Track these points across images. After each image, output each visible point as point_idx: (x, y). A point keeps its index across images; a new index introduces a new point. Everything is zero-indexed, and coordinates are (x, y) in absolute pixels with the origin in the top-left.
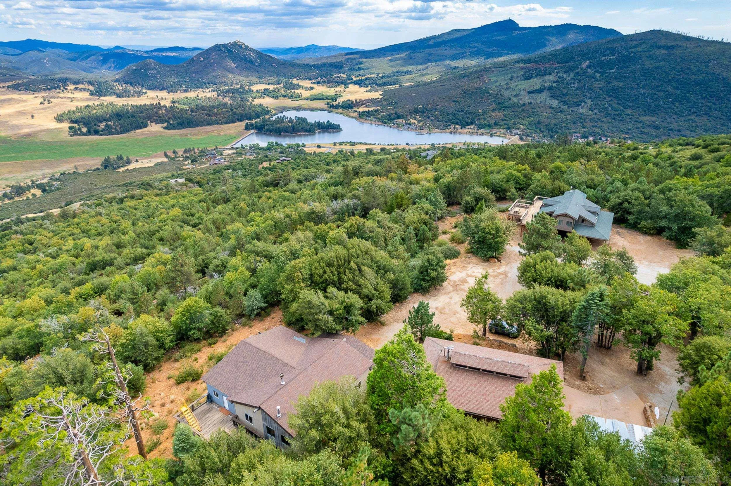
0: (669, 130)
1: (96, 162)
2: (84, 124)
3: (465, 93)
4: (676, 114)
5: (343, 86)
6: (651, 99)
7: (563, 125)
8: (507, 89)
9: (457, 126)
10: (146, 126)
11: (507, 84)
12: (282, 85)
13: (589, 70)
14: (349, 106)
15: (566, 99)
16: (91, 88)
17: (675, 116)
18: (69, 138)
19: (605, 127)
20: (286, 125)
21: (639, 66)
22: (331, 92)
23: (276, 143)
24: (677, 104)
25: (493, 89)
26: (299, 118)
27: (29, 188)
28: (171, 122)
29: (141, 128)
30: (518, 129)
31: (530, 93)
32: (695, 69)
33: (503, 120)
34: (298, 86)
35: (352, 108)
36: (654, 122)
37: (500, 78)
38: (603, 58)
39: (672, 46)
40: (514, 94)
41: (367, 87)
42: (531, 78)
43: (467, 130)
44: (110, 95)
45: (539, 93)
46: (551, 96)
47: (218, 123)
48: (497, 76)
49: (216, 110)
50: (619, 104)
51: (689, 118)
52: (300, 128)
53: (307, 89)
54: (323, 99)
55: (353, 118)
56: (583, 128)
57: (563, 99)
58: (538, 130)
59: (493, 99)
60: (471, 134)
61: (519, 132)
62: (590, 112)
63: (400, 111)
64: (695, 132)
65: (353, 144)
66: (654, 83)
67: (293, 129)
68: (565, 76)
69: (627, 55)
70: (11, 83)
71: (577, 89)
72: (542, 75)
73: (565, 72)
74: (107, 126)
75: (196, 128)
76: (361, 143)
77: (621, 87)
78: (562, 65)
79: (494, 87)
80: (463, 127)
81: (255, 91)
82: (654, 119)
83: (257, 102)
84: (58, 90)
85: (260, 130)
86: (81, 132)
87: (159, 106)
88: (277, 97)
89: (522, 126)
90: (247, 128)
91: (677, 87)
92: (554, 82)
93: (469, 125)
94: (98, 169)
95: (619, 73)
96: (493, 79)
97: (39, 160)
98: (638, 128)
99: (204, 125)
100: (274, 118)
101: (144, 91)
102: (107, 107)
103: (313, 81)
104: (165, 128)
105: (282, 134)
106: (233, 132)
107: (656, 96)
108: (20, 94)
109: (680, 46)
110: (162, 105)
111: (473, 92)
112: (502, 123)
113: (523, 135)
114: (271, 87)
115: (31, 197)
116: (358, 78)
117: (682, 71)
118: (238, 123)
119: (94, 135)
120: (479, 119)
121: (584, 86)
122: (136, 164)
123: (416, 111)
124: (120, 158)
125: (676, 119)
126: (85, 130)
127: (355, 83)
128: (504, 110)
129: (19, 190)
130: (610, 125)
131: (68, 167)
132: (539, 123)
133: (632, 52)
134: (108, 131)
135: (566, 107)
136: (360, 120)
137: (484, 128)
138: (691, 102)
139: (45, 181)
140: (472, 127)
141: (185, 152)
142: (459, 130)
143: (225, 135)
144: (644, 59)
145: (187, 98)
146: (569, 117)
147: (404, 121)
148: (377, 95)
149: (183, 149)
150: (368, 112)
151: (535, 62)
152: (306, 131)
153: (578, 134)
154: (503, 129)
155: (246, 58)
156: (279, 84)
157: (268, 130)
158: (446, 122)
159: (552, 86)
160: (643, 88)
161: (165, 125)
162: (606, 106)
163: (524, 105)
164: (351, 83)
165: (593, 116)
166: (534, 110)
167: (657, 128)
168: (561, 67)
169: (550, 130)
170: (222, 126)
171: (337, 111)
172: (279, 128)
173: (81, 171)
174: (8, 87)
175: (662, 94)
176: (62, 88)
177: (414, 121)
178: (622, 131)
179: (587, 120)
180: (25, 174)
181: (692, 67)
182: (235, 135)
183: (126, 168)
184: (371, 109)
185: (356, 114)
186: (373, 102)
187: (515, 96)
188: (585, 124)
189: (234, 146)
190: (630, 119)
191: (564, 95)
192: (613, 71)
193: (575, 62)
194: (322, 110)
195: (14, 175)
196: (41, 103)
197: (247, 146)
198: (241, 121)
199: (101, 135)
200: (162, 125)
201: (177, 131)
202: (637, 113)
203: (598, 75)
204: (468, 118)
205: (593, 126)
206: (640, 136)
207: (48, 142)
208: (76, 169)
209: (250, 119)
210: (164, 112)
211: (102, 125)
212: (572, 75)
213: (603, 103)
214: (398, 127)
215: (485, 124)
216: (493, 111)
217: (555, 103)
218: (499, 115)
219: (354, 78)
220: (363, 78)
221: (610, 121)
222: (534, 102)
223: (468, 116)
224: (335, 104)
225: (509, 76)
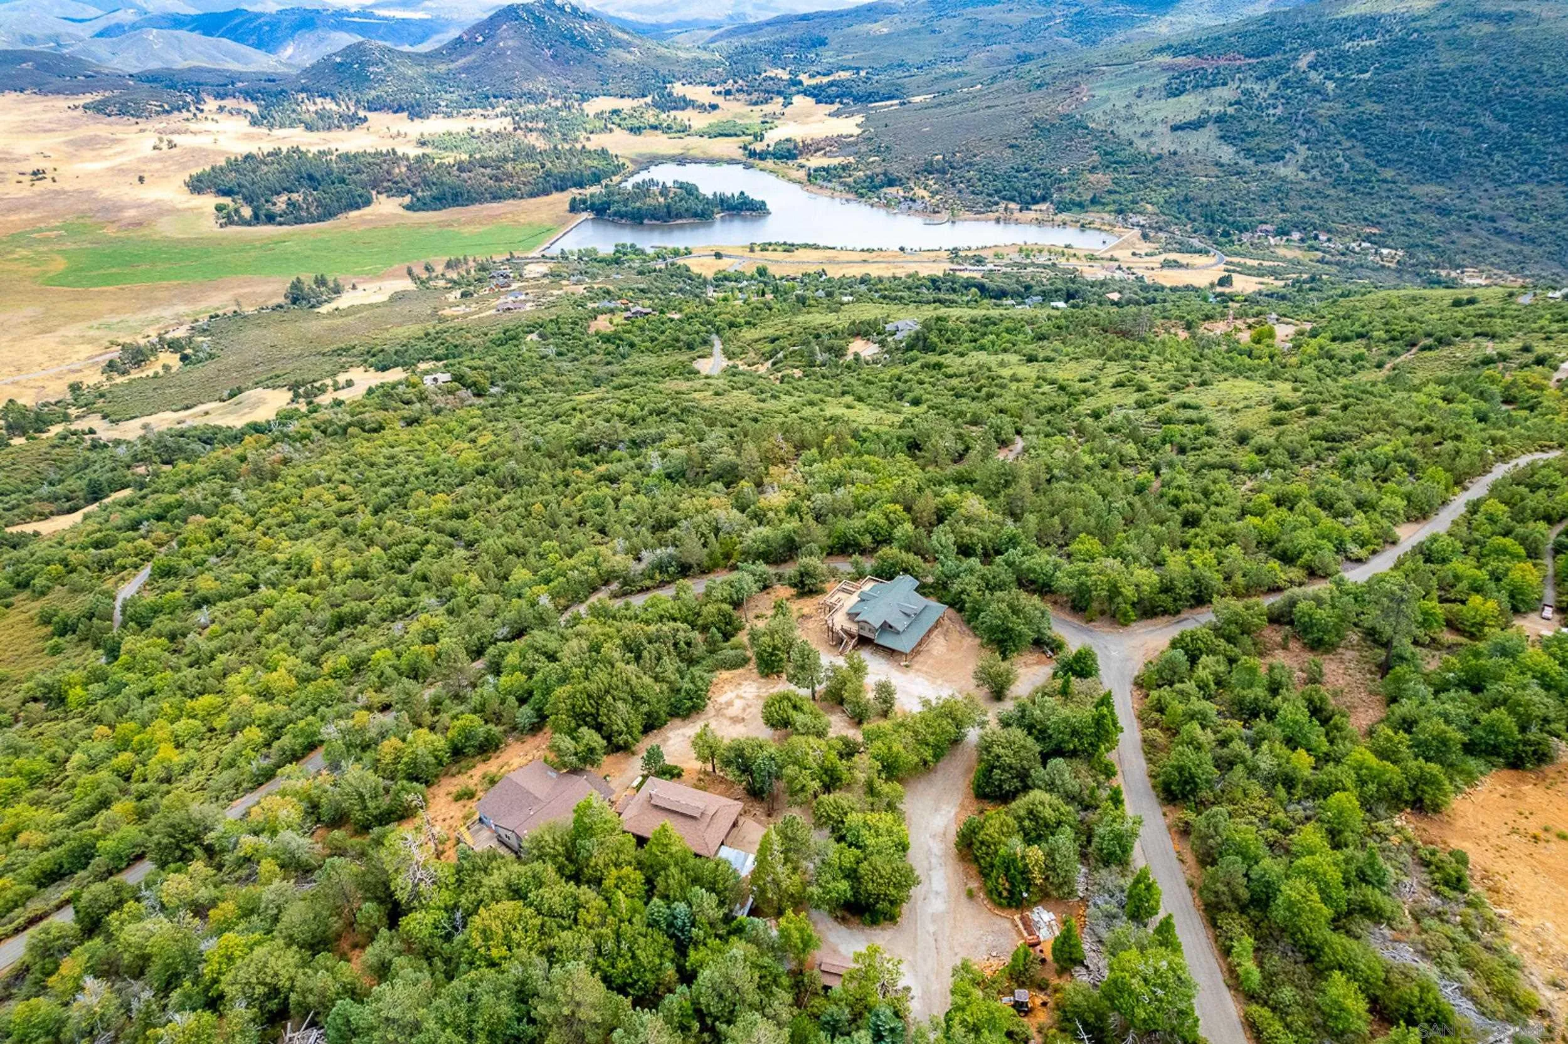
0: (1469, 217)
1: (275, 290)
2: (245, 198)
3: (1036, 126)
4: (1493, 179)
5: (781, 100)
6: (1440, 144)
7: (1240, 204)
8: (1126, 120)
9: (1012, 205)
10: (368, 202)
11: (1128, 106)
12: (649, 99)
13: (1312, 74)
14: (787, 153)
15: (1251, 143)
16: (253, 108)
17: (1489, 185)
18: (217, 228)
19: (1331, 208)
20: (654, 202)
21: (1426, 66)
22: (752, 116)
23: (632, 246)
24: (1498, 156)
25: (1097, 119)
26: (682, 186)
27: (153, 350)
28: (419, 194)
29: (358, 208)
30: (1141, 213)
31: (1175, 128)
32: (1551, 73)
33: (1110, 192)
34: (685, 103)
35: (795, 157)
36: (1440, 199)
37: (1115, 93)
38: (1349, 44)
39: (1510, 13)
40: (1141, 130)
41: (832, 103)
42: (1182, 93)
43: (1031, 215)
44: (291, 126)
45: (1196, 129)
46: (1222, 137)
47: (514, 196)
48: (1110, 86)
49: (509, 167)
50: (1367, 156)
51: (1521, 188)
52: (682, 210)
53: (702, 108)
54: (736, 135)
55: (795, 182)
56: (1283, 211)
57: (1246, 145)
58: (1183, 216)
59: (1094, 144)
60: (1040, 223)
61: (1141, 220)
62: (1302, 175)
63: (896, 169)
64: (1527, 221)
65: (789, 248)
66: (1455, 106)
67: (669, 213)
68: (1257, 88)
69: (1403, 40)
70: (88, 98)
71: (1280, 120)
72: (1207, 87)
73: (1258, 79)
74: (290, 203)
75: (471, 208)
76: (806, 246)
77: (1377, 117)
78: (1253, 61)
79: (1098, 114)
80: (1025, 207)
81: (591, 115)
82: (1441, 191)
83: (596, 142)
84: (185, 114)
85: (601, 211)
86: (241, 217)
87: (393, 157)
88: (639, 128)
89: (1149, 207)
90: (574, 208)
91: (1505, 116)
92: (1231, 105)
93: (1037, 203)
94: (281, 307)
95: (1379, 82)
96: (1101, 93)
97: (165, 283)
98: (1404, 212)
99: (486, 200)
100: (629, 185)
101: (361, 114)
102: (288, 157)
103: (718, 88)
104: (408, 208)
105: (646, 221)
106: (544, 216)
107: (1453, 137)
108: (110, 124)
109: (1527, 15)
110: (400, 153)
111: (1053, 125)
112: (1108, 198)
113: (1150, 227)
114: (626, 105)
115: (161, 373)
116: (813, 82)
117: (1521, 76)
118: (556, 196)
119: (265, 224)
120: (1060, 189)
121: (1296, 114)
122: (352, 293)
123: (929, 169)
124: (321, 282)
125: (1492, 191)
126: (247, 212)
127: (806, 93)
128: (1115, 169)
129: (138, 356)
130: (1341, 204)
131: (220, 301)
132: (1187, 200)
133: (1416, 31)
134: (294, 215)
135: (1251, 162)
136: (811, 188)
137: (1069, 210)
138: (1529, 151)
139: (181, 333)
140: (1043, 206)
141: (449, 265)
142: (1017, 215)
143: (530, 225)
144: (1440, 47)
145: (450, 134)
146: (1253, 187)
147: (901, 193)
148: (849, 126)
149: (447, 258)
150: (826, 170)
151: (1196, 52)
152: (695, 215)
153: (1268, 227)
154: (1110, 212)
155: (574, 37)
156: (644, 96)
157: (615, 214)
158: (989, 195)
159: (1225, 114)
160: (1428, 117)
161: (407, 199)
162: (1340, 160)
163: (1160, 157)
164: (798, 92)
165: (1307, 184)
166: (1179, 170)
167: (1444, 212)
168: (1252, 67)
169: (1210, 217)
170: (523, 202)
171: (762, 164)
172: (639, 209)
173: (249, 310)
174: (86, 107)
175: (1468, 132)
176: (192, 108)
177: (921, 192)
178: (1365, 219)
179: (1292, 193)
180: (141, 316)
181: (1545, 68)
182: (549, 225)
183: (333, 305)
184: (835, 161)
185: (802, 174)
186: (840, 143)
187: (1142, 135)
188: (1286, 202)
189: (548, 253)
190: (1390, 190)
191: (1248, 134)
192: (1367, 76)
193: (1285, 52)
194: (732, 162)
195: (123, 317)
196: (155, 148)
197: (572, 254)
198: (563, 190)
199: (280, 224)
200: (400, 200)
201: (430, 214)
202: (1405, 177)
203: (1331, 86)
204: (1036, 186)
205: (1303, 208)
206: (1403, 231)
207: (179, 241)
208: (238, 304)
209: (580, 185)
210: (404, 169)
211: (281, 202)
212: (1273, 86)
213: (1333, 153)
214: (888, 205)
215: (1072, 202)
216: (1093, 169)
217: (1227, 153)
218: (1104, 179)
219: (807, 81)
220: (825, 80)
221: (1343, 195)
222: (1181, 151)
223: (1038, 181)
224: (759, 147)
225: (1136, 87)
